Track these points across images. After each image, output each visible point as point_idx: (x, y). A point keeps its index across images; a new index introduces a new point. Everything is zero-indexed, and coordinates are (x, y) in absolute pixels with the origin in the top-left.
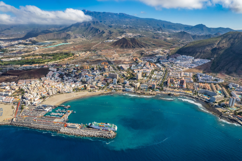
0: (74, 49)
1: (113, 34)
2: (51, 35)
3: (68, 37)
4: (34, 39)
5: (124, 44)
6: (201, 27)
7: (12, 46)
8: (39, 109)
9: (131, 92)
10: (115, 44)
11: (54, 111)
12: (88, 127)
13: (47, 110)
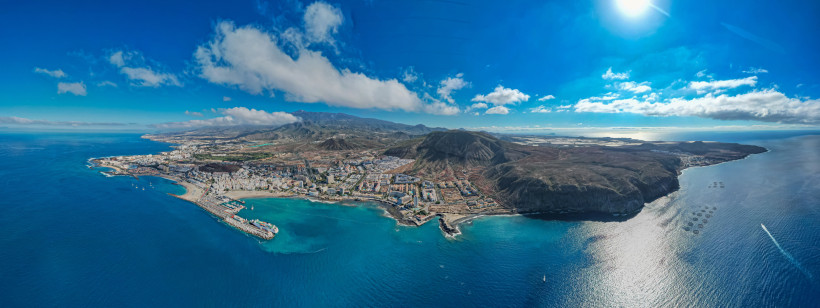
0: (277, 150)
1: (324, 136)
2: (259, 135)
3: (276, 137)
4: (244, 138)
5: (330, 145)
6: (421, 127)
7: (224, 144)
8: (219, 198)
9: (315, 197)
10: (321, 145)
11: (230, 203)
12: (251, 224)
13: (225, 200)
